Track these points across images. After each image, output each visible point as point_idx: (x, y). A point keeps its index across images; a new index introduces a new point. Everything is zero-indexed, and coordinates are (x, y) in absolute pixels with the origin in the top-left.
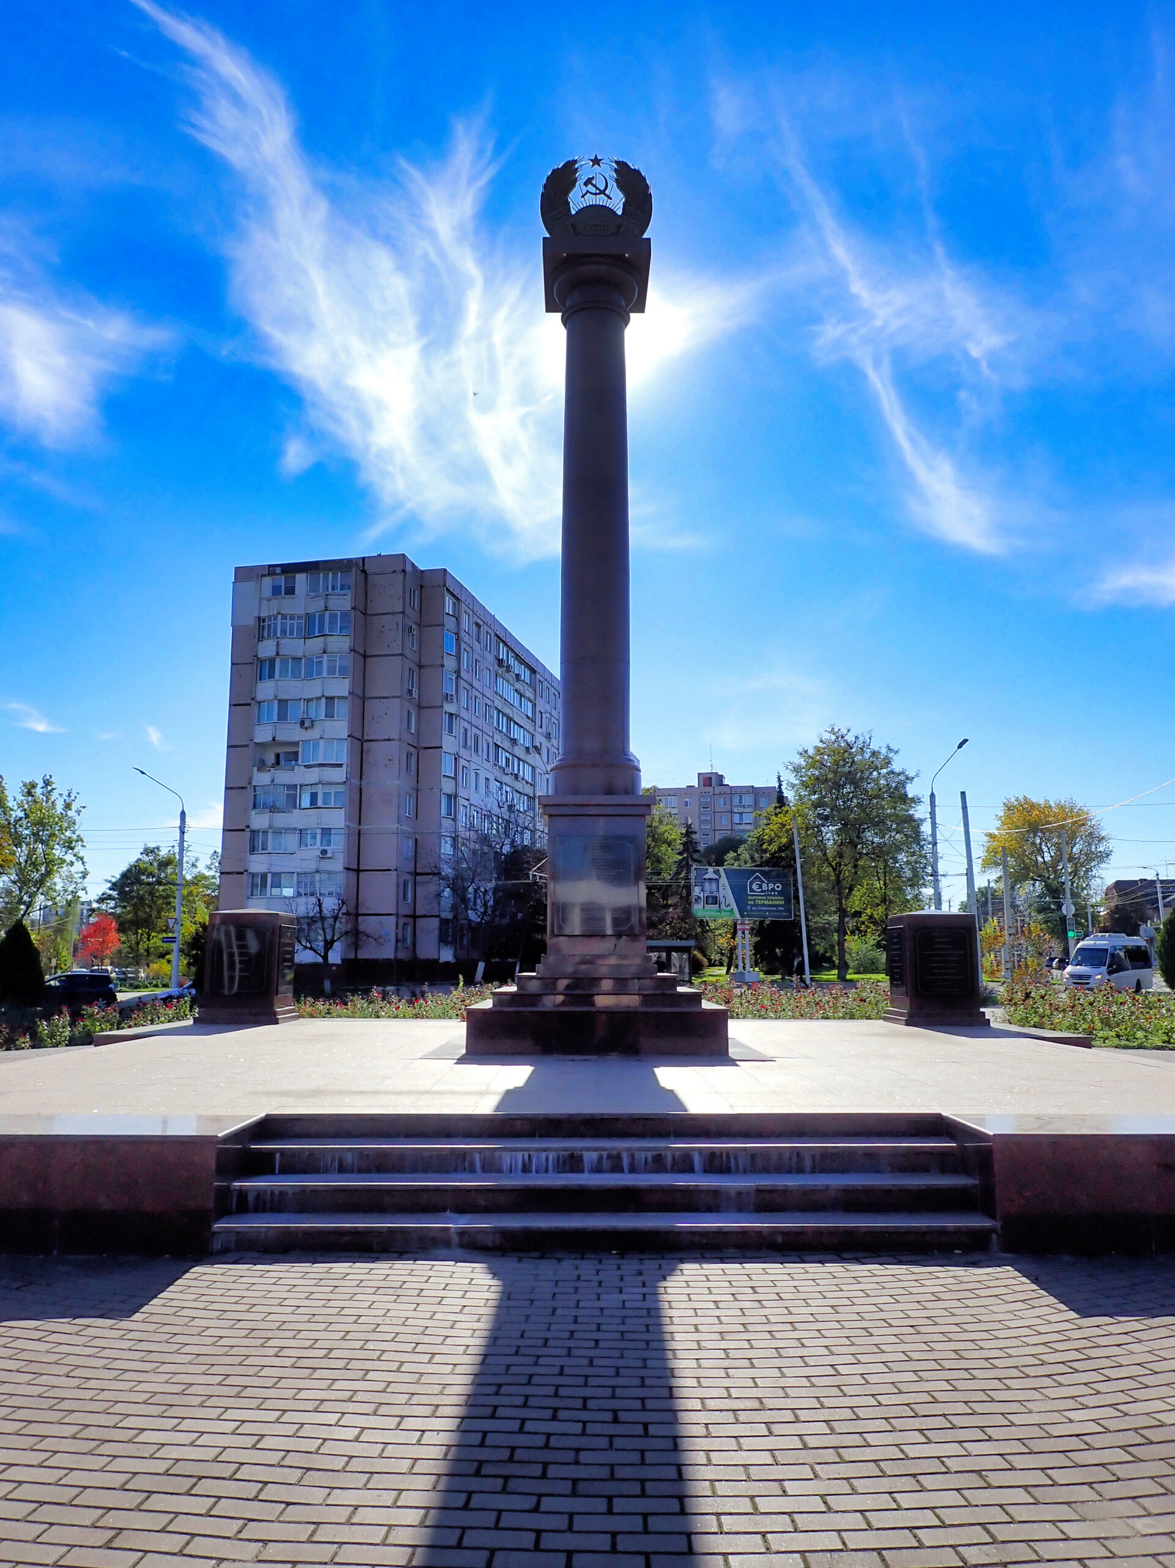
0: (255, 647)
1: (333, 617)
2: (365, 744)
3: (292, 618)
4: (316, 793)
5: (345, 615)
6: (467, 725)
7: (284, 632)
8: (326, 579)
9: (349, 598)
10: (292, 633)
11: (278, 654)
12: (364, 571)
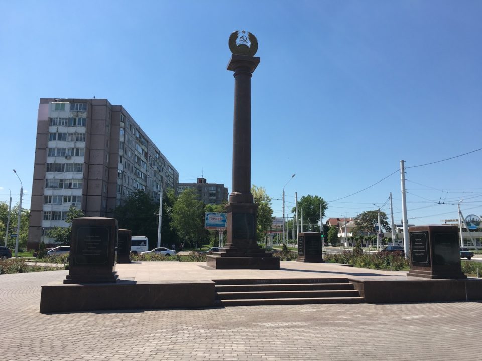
0: (48, 128)
1: (80, 120)
2: (90, 166)
3: (63, 119)
4: (71, 183)
5: (84, 120)
6: (126, 161)
7: (60, 123)
8: (77, 105)
9: (86, 113)
10: (63, 124)
11: (57, 131)
12: (91, 104)
